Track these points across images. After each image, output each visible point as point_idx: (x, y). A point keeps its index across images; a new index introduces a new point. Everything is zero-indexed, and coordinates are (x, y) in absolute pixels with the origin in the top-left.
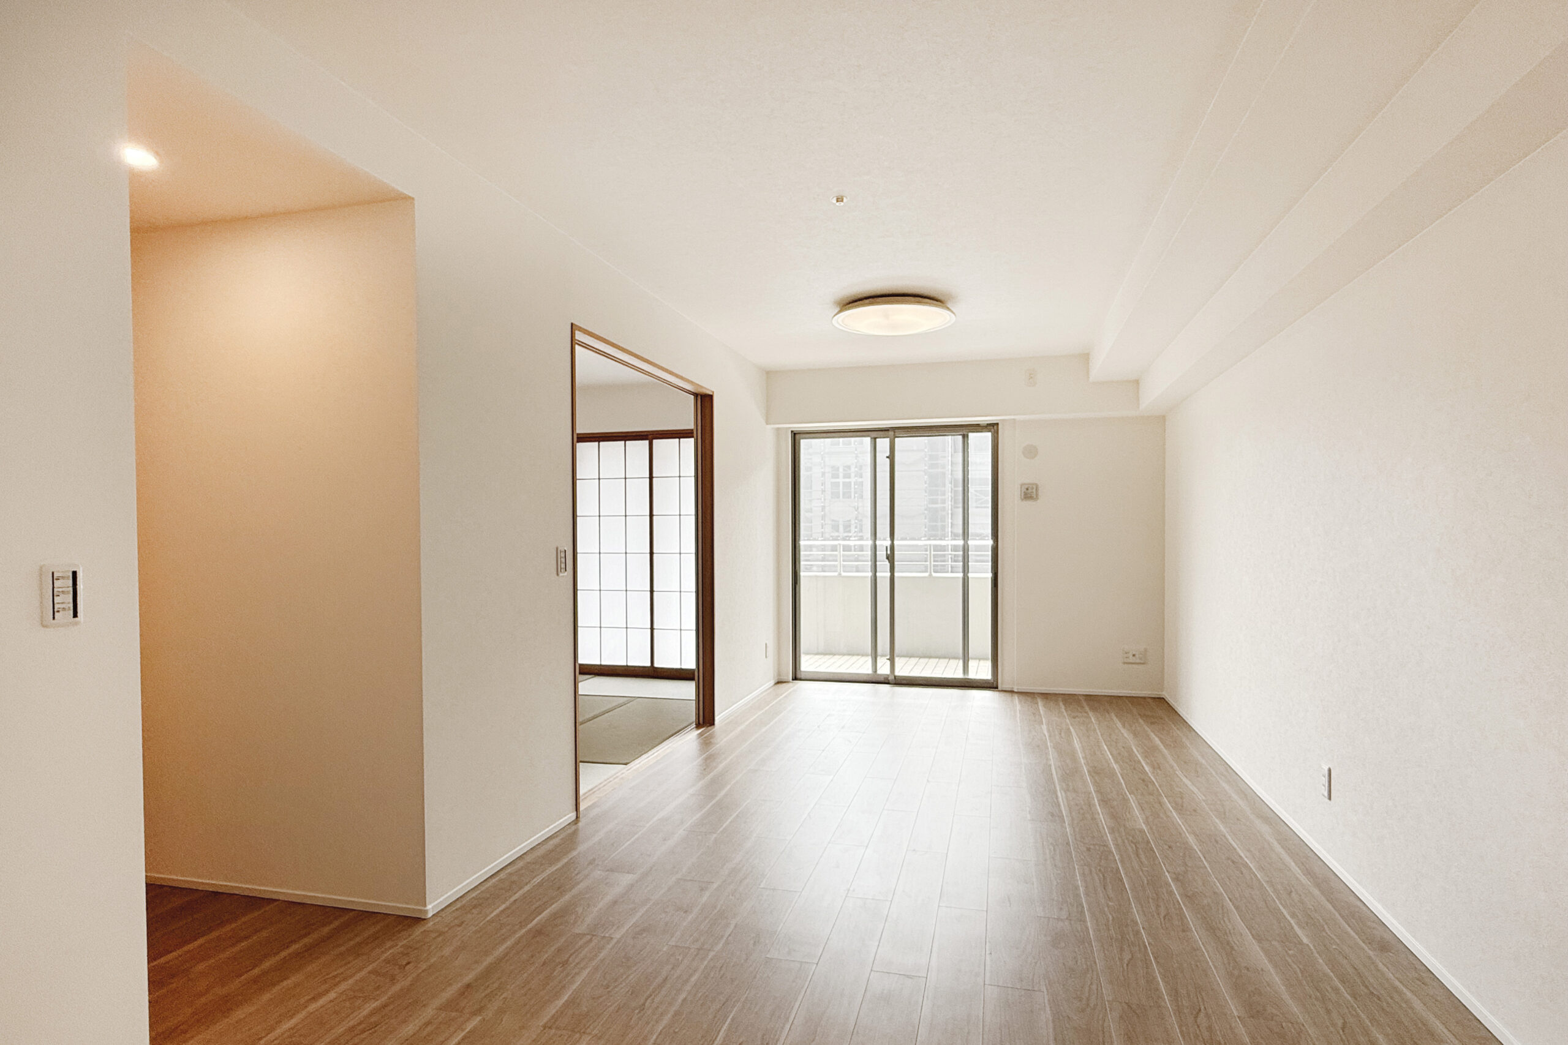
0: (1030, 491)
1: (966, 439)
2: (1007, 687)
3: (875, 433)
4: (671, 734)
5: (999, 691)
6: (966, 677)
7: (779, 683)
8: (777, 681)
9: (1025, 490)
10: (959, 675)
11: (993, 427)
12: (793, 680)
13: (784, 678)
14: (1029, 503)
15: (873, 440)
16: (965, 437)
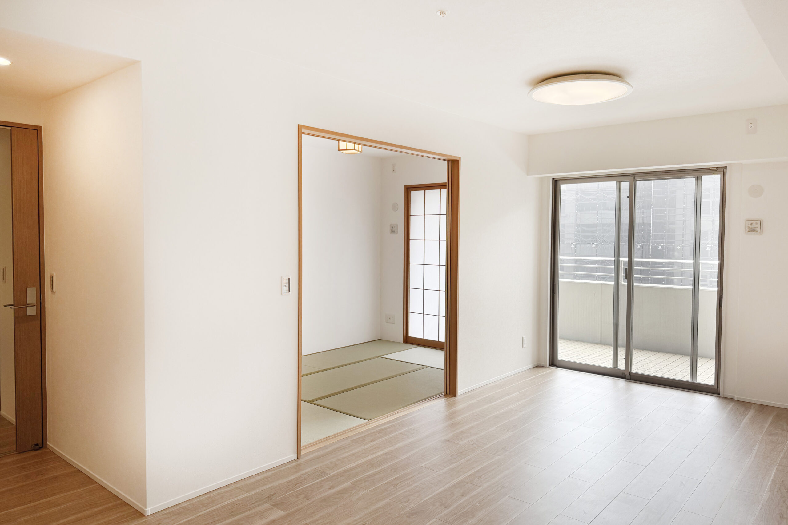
0: (754, 225)
1: (699, 181)
2: (728, 394)
3: (619, 177)
4: (420, 399)
5: (720, 397)
6: (694, 381)
7: (539, 366)
8: (536, 364)
9: (749, 225)
10: (687, 377)
11: (722, 170)
12: (550, 366)
13: (543, 364)
14: (753, 236)
15: (618, 183)
16: (698, 179)
